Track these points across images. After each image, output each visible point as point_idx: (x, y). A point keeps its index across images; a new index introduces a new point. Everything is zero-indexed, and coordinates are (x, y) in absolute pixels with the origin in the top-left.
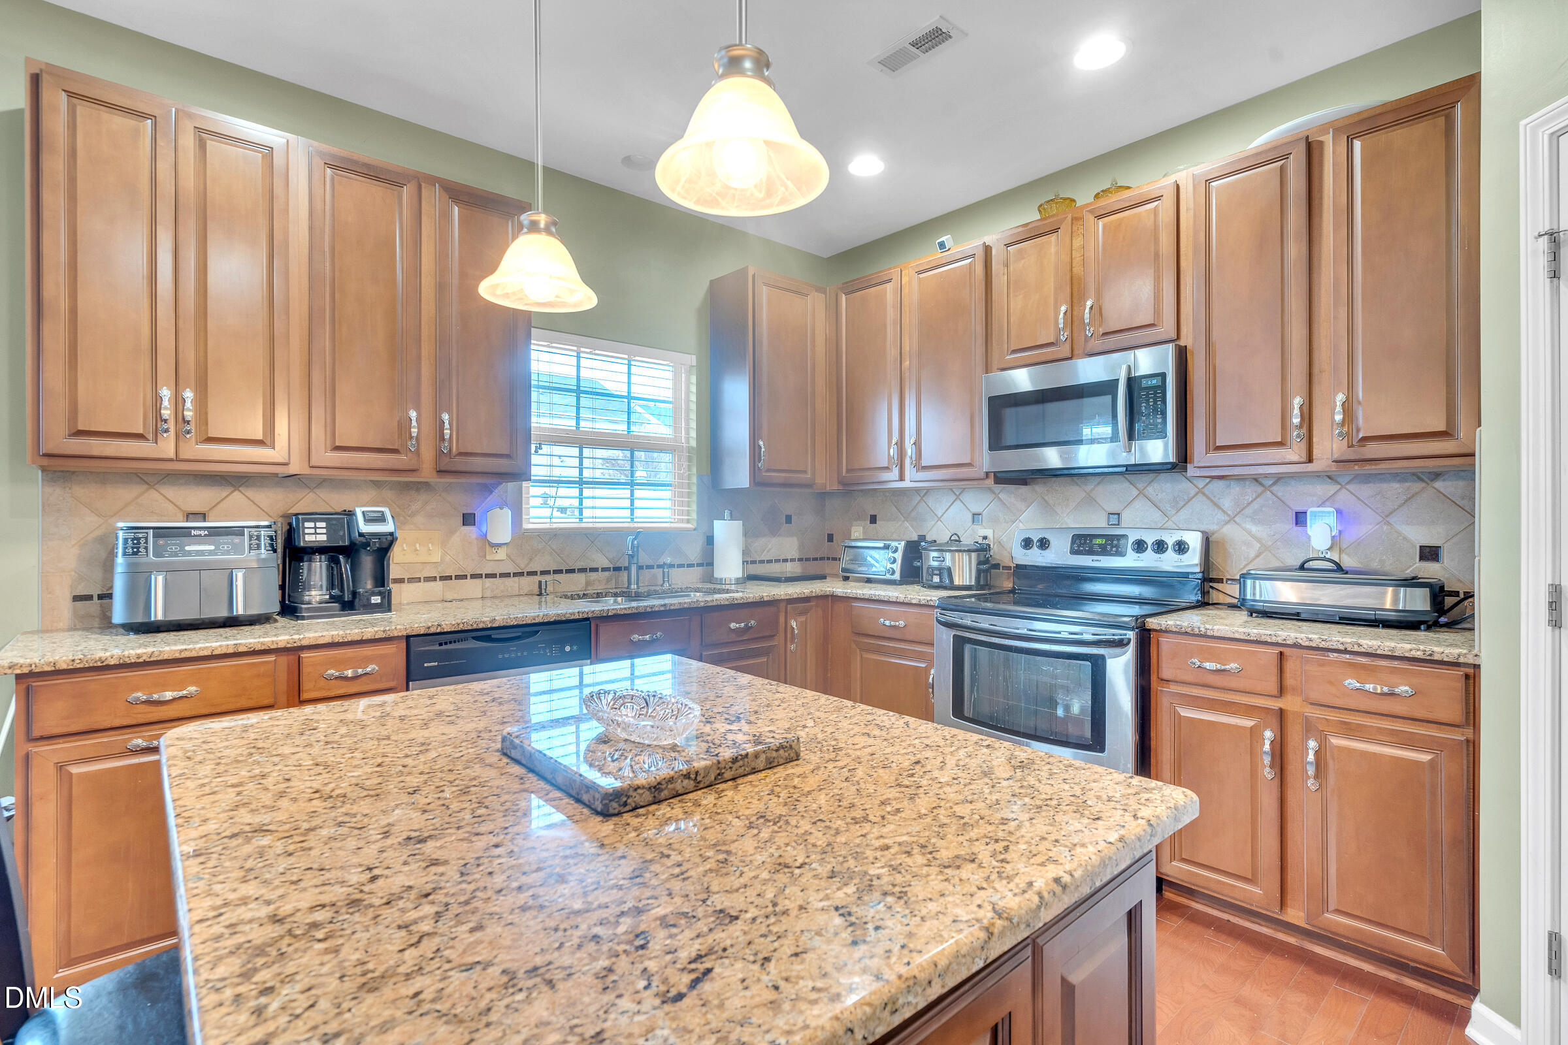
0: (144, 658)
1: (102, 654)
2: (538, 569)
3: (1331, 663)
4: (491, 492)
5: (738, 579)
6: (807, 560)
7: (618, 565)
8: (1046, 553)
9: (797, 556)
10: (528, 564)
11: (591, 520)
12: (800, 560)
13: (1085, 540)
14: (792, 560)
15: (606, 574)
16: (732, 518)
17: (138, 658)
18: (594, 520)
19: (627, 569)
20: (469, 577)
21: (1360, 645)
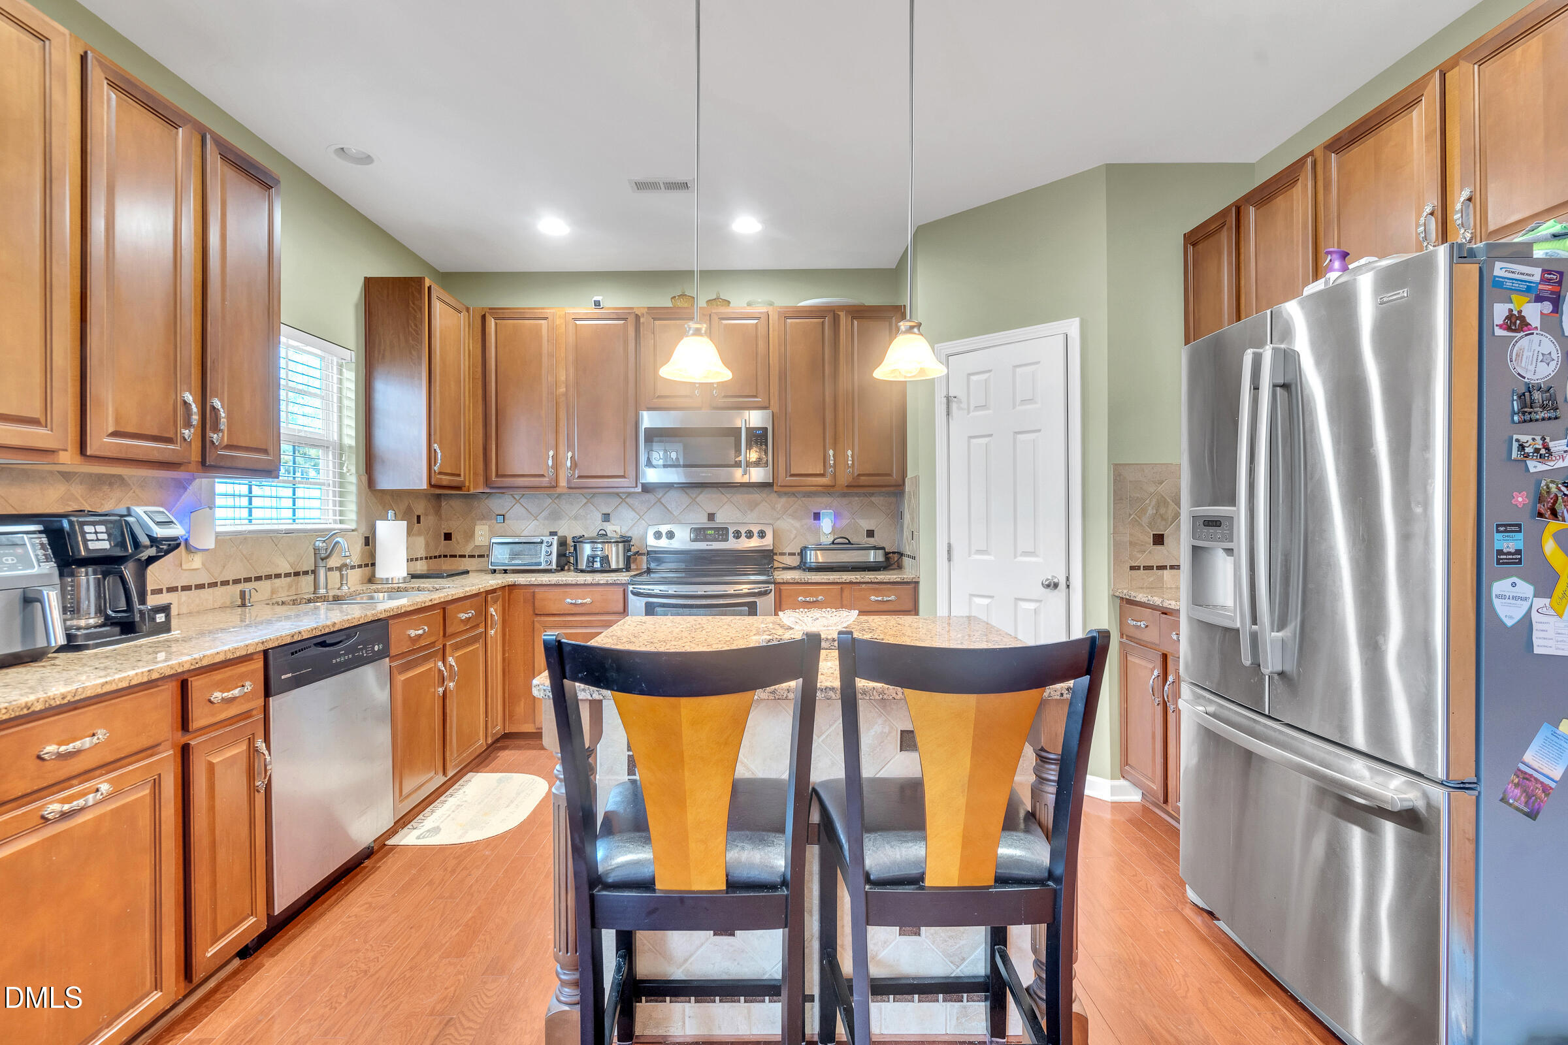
0: (68, 698)
1: (23, 700)
2: (231, 578)
3: (864, 589)
4: (185, 489)
5: (405, 578)
6: (431, 558)
7: (298, 570)
8: (672, 541)
9: (424, 555)
10: (221, 572)
11: (276, 521)
12: (426, 558)
13: (700, 532)
14: (421, 559)
15: (288, 579)
16: (396, 519)
17: (63, 698)
18: (279, 521)
19: (314, 572)
20: (165, 590)
21: (877, 579)
